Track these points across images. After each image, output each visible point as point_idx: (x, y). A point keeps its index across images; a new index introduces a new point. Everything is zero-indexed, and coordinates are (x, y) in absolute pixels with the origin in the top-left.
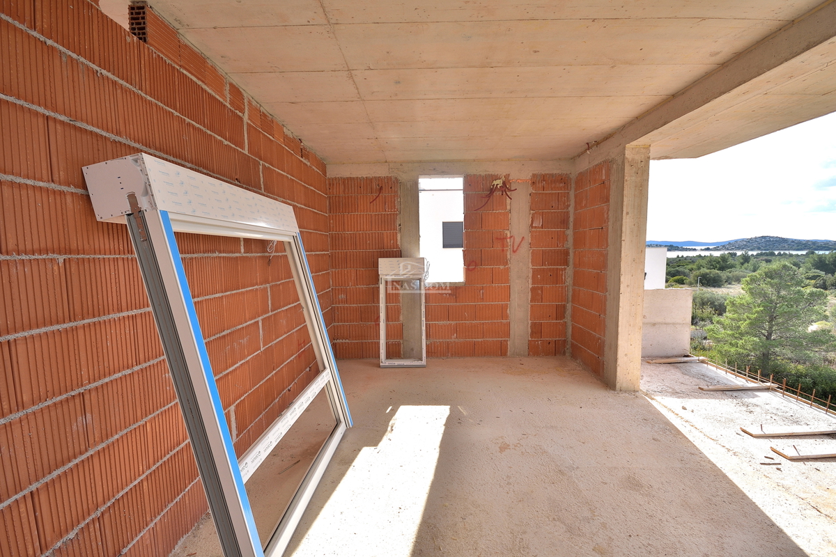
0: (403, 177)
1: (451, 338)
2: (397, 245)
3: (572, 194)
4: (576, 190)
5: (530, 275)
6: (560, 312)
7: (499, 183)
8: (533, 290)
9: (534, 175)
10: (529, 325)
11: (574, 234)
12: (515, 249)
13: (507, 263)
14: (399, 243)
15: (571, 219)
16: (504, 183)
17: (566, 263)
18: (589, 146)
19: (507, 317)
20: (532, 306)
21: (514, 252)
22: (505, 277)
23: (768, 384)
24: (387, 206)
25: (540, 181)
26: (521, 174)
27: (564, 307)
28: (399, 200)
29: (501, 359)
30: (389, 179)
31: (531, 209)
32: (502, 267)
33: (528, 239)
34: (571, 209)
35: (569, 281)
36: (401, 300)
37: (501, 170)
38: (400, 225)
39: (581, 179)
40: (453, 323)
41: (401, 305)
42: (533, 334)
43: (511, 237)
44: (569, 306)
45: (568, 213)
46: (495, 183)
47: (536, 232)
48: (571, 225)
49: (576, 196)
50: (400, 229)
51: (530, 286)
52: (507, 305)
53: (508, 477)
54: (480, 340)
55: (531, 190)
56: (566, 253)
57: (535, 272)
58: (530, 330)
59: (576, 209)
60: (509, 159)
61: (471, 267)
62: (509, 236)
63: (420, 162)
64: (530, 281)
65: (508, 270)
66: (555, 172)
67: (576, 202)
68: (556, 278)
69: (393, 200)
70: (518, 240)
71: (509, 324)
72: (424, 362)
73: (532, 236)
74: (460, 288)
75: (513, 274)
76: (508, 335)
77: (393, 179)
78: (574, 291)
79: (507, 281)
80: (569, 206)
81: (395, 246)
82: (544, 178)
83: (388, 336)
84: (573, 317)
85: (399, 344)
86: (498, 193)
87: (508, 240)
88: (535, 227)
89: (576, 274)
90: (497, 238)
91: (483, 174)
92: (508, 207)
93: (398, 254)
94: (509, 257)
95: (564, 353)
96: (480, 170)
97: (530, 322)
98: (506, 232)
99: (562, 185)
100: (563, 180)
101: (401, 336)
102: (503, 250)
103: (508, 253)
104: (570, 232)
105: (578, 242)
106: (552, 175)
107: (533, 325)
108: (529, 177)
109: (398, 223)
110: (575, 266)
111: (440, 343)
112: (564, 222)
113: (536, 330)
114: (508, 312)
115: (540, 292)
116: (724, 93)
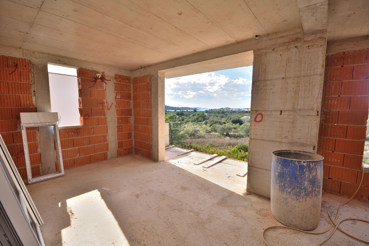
0: (35, 61)
1: (76, 156)
2: (33, 104)
3: (132, 85)
4: (133, 84)
5: (116, 120)
6: (129, 135)
7: (99, 75)
8: (118, 127)
9: (116, 75)
10: (117, 143)
11: (134, 102)
12: (109, 108)
13: (105, 115)
14: (34, 102)
15: (132, 96)
16: (102, 76)
17: (131, 115)
18: (141, 67)
19: (106, 141)
20: (118, 134)
21: (108, 109)
22: (104, 121)
23: (192, 150)
24: (22, 78)
25: (117, 77)
26: (110, 73)
27: (131, 133)
28: (32, 75)
29: (105, 161)
30: (23, 60)
31: (115, 90)
32: (103, 117)
33: (115, 104)
34: (132, 92)
35: (132, 122)
36: (38, 139)
37: (100, 69)
38: (34, 91)
39: (136, 80)
40: (77, 148)
41: (38, 142)
42: (119, 147)
43: (106, 102)
44: (133, 133)
45: (130, 93)
46: (97, 75)
47: (118, 101)
48: (132, 99)
49: (134, 87)
50: (35, 94)
51: (117, 125)
52: (106, 135)
53: (148, 205)
54: (93, 154)
55: (115, 81)
56: (131, 110)
57: (118, 119)
58: (117, 145)
59: (134, 92)
60: (103, 65)
61: (86, 117)
62: (105, 102)
63: (49, 54)
64: (116, 123)
65: (105, 119)
66: (124, 75)
67: (134, 89)
68: (127, 121)
69: (27, 74)
70: (110, 104)
71: (108, 144)
72: (63, 173)
73: (116, 103)
74: (80, 128)
75: (108, 120)
76: (108, 149)
77: (27, 61)
78: (135, 127)
79: (106, 123)
80: (131, 90)
81: (31, 105)
82: (120, 76)
83: (31, 163)
84: (135, 137)
85: (38, 167)
86: (99, 81)
87: (105, 104)
88: (118, 99)
89: (135, 119)
90: (100, 103)
91: (90, 69)
92: (104, 88)
93: (35, 110)
94: (106, 112)
95: (132, 153)
96: (89, 67)
97: (117, 142)
98: (104, 100)
99: (127, 81)
100: (128, 79)
101: (40, 161)
102: (103, 109)
103: (106, 110)
104: (132, 102)
105: (135, 106)
106: (123, 76)
107: (119, 143)
108: (114, 75)
109: (32, 90)
110: (135, 115)
111: (69, 160)
112: (129, 97)
113: (120, 145)
114: (107, 138)
115: (121, 128)
116: (194, 63)
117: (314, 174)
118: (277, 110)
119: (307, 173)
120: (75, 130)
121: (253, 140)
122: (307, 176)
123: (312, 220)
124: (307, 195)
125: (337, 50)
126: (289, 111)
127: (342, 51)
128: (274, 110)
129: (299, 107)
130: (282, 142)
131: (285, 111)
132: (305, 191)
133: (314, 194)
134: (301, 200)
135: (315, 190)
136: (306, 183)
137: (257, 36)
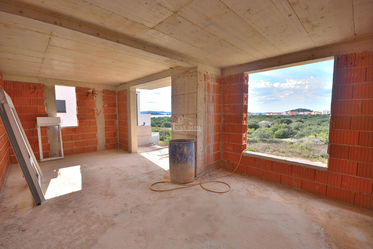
0: (46, 84)
1: (74, 147)
2: (45, 112)
3: (117, 97)
4: (118, 96)
5: (104, 123)
6: (115, 134)
7: (91, 91)
8: (105, 128)
9: (104, 90)
10: (105, 139)
11: (118, 109)
12: (98, 114)
13: (95, 119)
14: (46, 111)
15: (117, 105)
16: (93, 91)
17: (116, 119)
18: (120, 84)
19: (96, 137)
20: (105, 133)
21: (98, 115)
22: (95, 123)
24: (39, 95)
25: (104, 91)
26: (99, 89)
27: (116, 132)
28: (45, 93)
29: (95, 152)
30: (39, 84)
31: (103, 101)
32: (93, 120)
33: (103, 110)
34: (117, 102)
35: (117, 124)
36: (48, 134)
37: (91, 87)
38: (46, 104)
39: (119, 93)
40: (74, 141)
41: (48, 136)
42: (106, 142)
43: (96, 110)
44: (118, 132)
45: (116, 103)
46: (89, 91)
47: (105, 108)
48: (117, 106)
49: (118, 98)
50: (46, 105)
51: (104, 126)
52: (96, 133)
54: (86, 147)
55: (103, 94)
56: (116, 115)
57: (106, 122)
58: (105, 141)
59: (118, 102)
60: (94, 83)
61: (81, 120)
62: (95, 109)
63: (56, 79)
64: (104, 125)
65: (95, 122)
66: (111, 89)
67: (118, 100)
68: (113, 123)
69: (42, 93)
70: (99, 111)
71: (97, 140)
72: (63, 157)
73: (104, 110)
74: (76, 128)
75: (98, 123)
76: (97, 144)
77: (42, 85)
78: (119, 127)
79: (96, 125)
80: (116, 101)
81: (44, 112)
82: (107, 91)
83: (43, 150)
84: (119, 136)
85: (48, 153)
86: (90, 95)
87: (95, 111)
88: (105, 107)
89: (119, 122)
90: (91, 110)
91: (84, 87)
92: (95, 100)
93: (46, 115)
94: (96, 117)
95: (117, 148)
96: (83, 86)
97: (105, 138)
98: (94, 108)
99: (113, 94)
100: (113, 92)
101: (49, 149)
102: (93, 114)
103: (96, 116)
104: (117, 109)
105: (119, 112)
106: (109, 90)
107: (106, 139)
108: (102, 90)
109: (45, 103)
110: (119, 119)
111: (69, 150)
112: (114, 106)
113: (107, 141)
114: (97, 135)
115: (108, 128)
117: (182, 150)
118: (182, 115)
119: (178, 150)
120: (73, 129)
121: (173, 134)
122: (178, 151)
123: (182, 177)
124: (178, 162)
125: (227, 74)
126: (186, 114)
127: (230, 74)
128: (181, 114)
129: (190, 113)
130: (184, 135)
131: (184, 115)
132: (177, 160)
133: (182, 162)
134: (176, 165)
135: (183, 160)
136: (177, 155)
137: (171, 68)
